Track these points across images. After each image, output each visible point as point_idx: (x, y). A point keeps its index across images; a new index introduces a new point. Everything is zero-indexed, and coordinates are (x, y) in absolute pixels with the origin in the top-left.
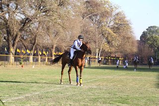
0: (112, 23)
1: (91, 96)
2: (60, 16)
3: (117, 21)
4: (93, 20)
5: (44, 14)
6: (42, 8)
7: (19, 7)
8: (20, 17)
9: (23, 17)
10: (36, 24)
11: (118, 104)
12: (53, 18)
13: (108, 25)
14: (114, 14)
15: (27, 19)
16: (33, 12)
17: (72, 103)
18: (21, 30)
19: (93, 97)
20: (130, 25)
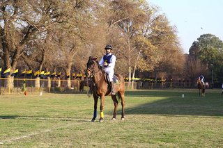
0: (149, 32)
1: (123, 132)
2: (77, 22)
3: (157, 28)
4: (123, 27)
5: (54, 19)
6: (51, 11)
7: (19, 11)
8: (20, 24)
9: (25, 24)
10: (44, 35)
12: (68, 25)
13: (144, 34)
14: (152, 18)
15: (31, 27)
16: (39, 17)
17: (96, 144)
18: (22, 43)
19: (125, 134)
20: (175, 33)
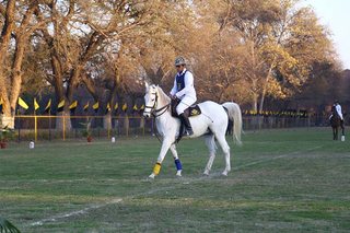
0: (287, 36)
2: (167, 25)
3: (298, 29)
4: (243, 30)
5: (132, 20)
6: (126, 7)
7: (76, 8)
8: (79, 30)
9: (88, 30)
10: (117, 45)
11: (303, 220)
12: (153, 28)
13: (277, 39)
14: (290, 13)
15: (95, 34)
16: (108, 17)
18: (82, 60)
20: (328, 37)
